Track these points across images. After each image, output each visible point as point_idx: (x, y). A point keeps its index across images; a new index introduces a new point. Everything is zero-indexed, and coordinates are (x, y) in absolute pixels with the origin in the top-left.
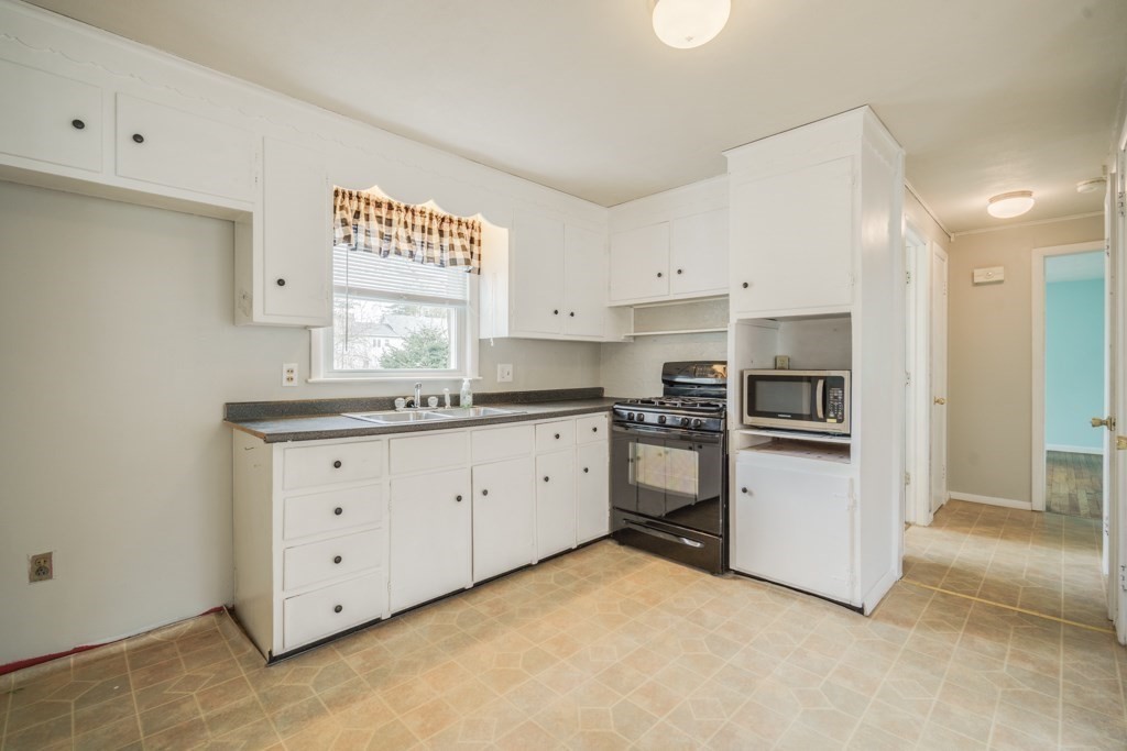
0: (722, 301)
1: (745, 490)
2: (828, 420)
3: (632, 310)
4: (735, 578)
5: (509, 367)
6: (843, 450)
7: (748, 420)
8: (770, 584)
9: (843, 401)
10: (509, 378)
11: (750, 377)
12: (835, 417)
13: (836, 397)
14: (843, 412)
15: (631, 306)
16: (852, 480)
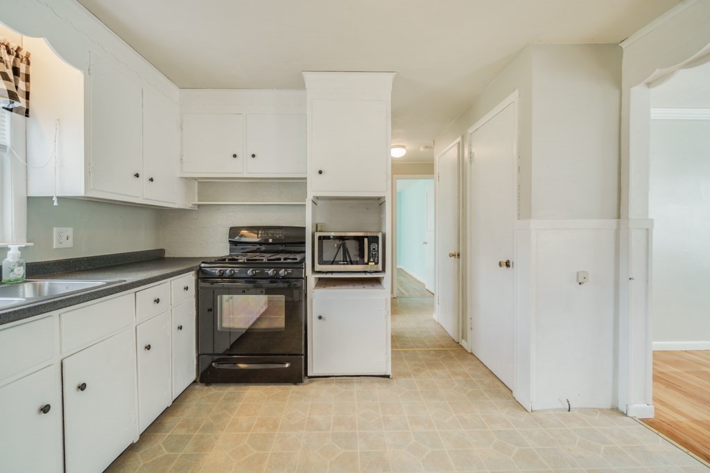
0: (299, 183)
1: (320, 318)
2: (370, 263)
3: (197, 182)
4: (311, 382)
5: (69, 231)
6: (377, 281)
7: (318, 267)
8: (335, 378)
9: (378, 251)
10: (69, 244)
11: (320, 238)
12: (374, 261)
13: (374, 249)
14: (378, 258)
15: (195, 179)
16: (386, 299)
